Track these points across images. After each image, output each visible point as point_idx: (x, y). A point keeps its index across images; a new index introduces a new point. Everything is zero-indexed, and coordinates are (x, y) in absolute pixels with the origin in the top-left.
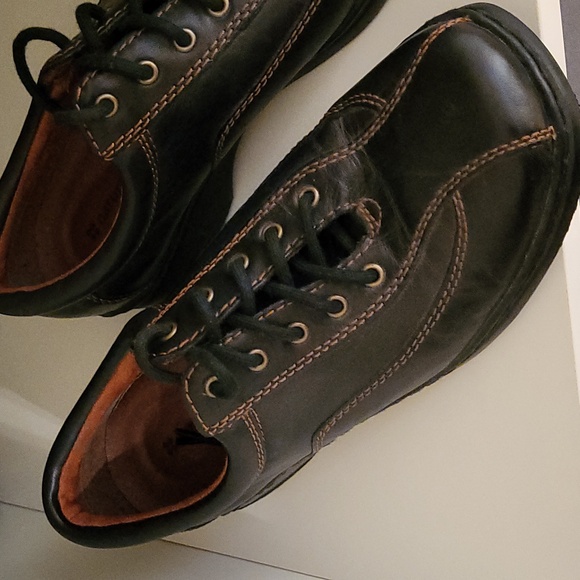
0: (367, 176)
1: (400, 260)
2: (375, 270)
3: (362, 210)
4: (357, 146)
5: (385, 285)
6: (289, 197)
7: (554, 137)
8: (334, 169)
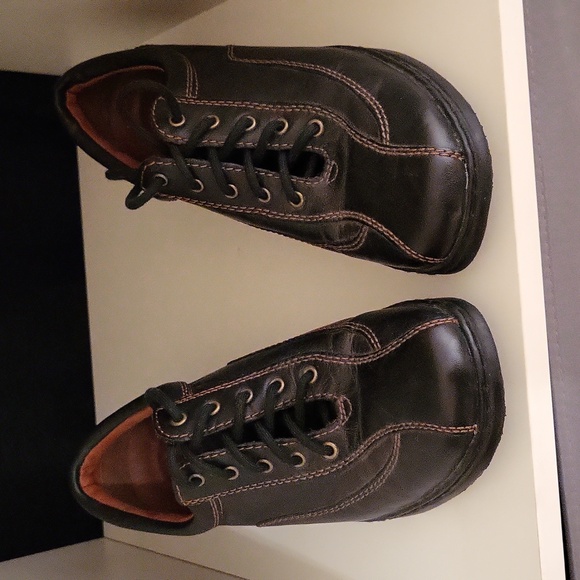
0: (352, 384)
1: (351, 451)
2: (331, 448)
3: (340, 402)
4: (355, 361)
5: (334, 461)
6: (298, 367)
7: (475, 433)
8: (333, 368)
